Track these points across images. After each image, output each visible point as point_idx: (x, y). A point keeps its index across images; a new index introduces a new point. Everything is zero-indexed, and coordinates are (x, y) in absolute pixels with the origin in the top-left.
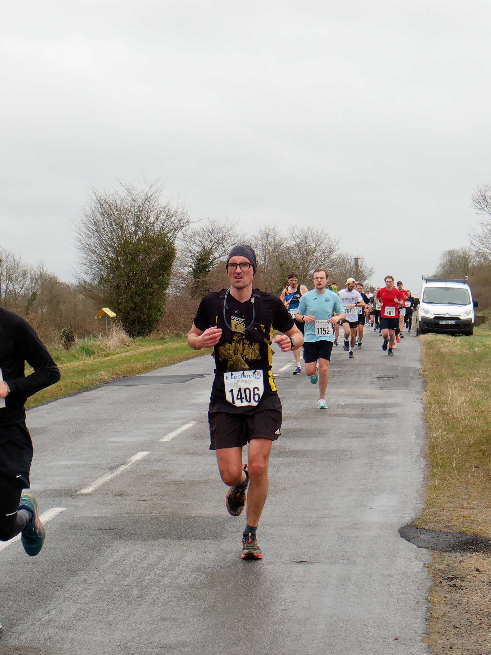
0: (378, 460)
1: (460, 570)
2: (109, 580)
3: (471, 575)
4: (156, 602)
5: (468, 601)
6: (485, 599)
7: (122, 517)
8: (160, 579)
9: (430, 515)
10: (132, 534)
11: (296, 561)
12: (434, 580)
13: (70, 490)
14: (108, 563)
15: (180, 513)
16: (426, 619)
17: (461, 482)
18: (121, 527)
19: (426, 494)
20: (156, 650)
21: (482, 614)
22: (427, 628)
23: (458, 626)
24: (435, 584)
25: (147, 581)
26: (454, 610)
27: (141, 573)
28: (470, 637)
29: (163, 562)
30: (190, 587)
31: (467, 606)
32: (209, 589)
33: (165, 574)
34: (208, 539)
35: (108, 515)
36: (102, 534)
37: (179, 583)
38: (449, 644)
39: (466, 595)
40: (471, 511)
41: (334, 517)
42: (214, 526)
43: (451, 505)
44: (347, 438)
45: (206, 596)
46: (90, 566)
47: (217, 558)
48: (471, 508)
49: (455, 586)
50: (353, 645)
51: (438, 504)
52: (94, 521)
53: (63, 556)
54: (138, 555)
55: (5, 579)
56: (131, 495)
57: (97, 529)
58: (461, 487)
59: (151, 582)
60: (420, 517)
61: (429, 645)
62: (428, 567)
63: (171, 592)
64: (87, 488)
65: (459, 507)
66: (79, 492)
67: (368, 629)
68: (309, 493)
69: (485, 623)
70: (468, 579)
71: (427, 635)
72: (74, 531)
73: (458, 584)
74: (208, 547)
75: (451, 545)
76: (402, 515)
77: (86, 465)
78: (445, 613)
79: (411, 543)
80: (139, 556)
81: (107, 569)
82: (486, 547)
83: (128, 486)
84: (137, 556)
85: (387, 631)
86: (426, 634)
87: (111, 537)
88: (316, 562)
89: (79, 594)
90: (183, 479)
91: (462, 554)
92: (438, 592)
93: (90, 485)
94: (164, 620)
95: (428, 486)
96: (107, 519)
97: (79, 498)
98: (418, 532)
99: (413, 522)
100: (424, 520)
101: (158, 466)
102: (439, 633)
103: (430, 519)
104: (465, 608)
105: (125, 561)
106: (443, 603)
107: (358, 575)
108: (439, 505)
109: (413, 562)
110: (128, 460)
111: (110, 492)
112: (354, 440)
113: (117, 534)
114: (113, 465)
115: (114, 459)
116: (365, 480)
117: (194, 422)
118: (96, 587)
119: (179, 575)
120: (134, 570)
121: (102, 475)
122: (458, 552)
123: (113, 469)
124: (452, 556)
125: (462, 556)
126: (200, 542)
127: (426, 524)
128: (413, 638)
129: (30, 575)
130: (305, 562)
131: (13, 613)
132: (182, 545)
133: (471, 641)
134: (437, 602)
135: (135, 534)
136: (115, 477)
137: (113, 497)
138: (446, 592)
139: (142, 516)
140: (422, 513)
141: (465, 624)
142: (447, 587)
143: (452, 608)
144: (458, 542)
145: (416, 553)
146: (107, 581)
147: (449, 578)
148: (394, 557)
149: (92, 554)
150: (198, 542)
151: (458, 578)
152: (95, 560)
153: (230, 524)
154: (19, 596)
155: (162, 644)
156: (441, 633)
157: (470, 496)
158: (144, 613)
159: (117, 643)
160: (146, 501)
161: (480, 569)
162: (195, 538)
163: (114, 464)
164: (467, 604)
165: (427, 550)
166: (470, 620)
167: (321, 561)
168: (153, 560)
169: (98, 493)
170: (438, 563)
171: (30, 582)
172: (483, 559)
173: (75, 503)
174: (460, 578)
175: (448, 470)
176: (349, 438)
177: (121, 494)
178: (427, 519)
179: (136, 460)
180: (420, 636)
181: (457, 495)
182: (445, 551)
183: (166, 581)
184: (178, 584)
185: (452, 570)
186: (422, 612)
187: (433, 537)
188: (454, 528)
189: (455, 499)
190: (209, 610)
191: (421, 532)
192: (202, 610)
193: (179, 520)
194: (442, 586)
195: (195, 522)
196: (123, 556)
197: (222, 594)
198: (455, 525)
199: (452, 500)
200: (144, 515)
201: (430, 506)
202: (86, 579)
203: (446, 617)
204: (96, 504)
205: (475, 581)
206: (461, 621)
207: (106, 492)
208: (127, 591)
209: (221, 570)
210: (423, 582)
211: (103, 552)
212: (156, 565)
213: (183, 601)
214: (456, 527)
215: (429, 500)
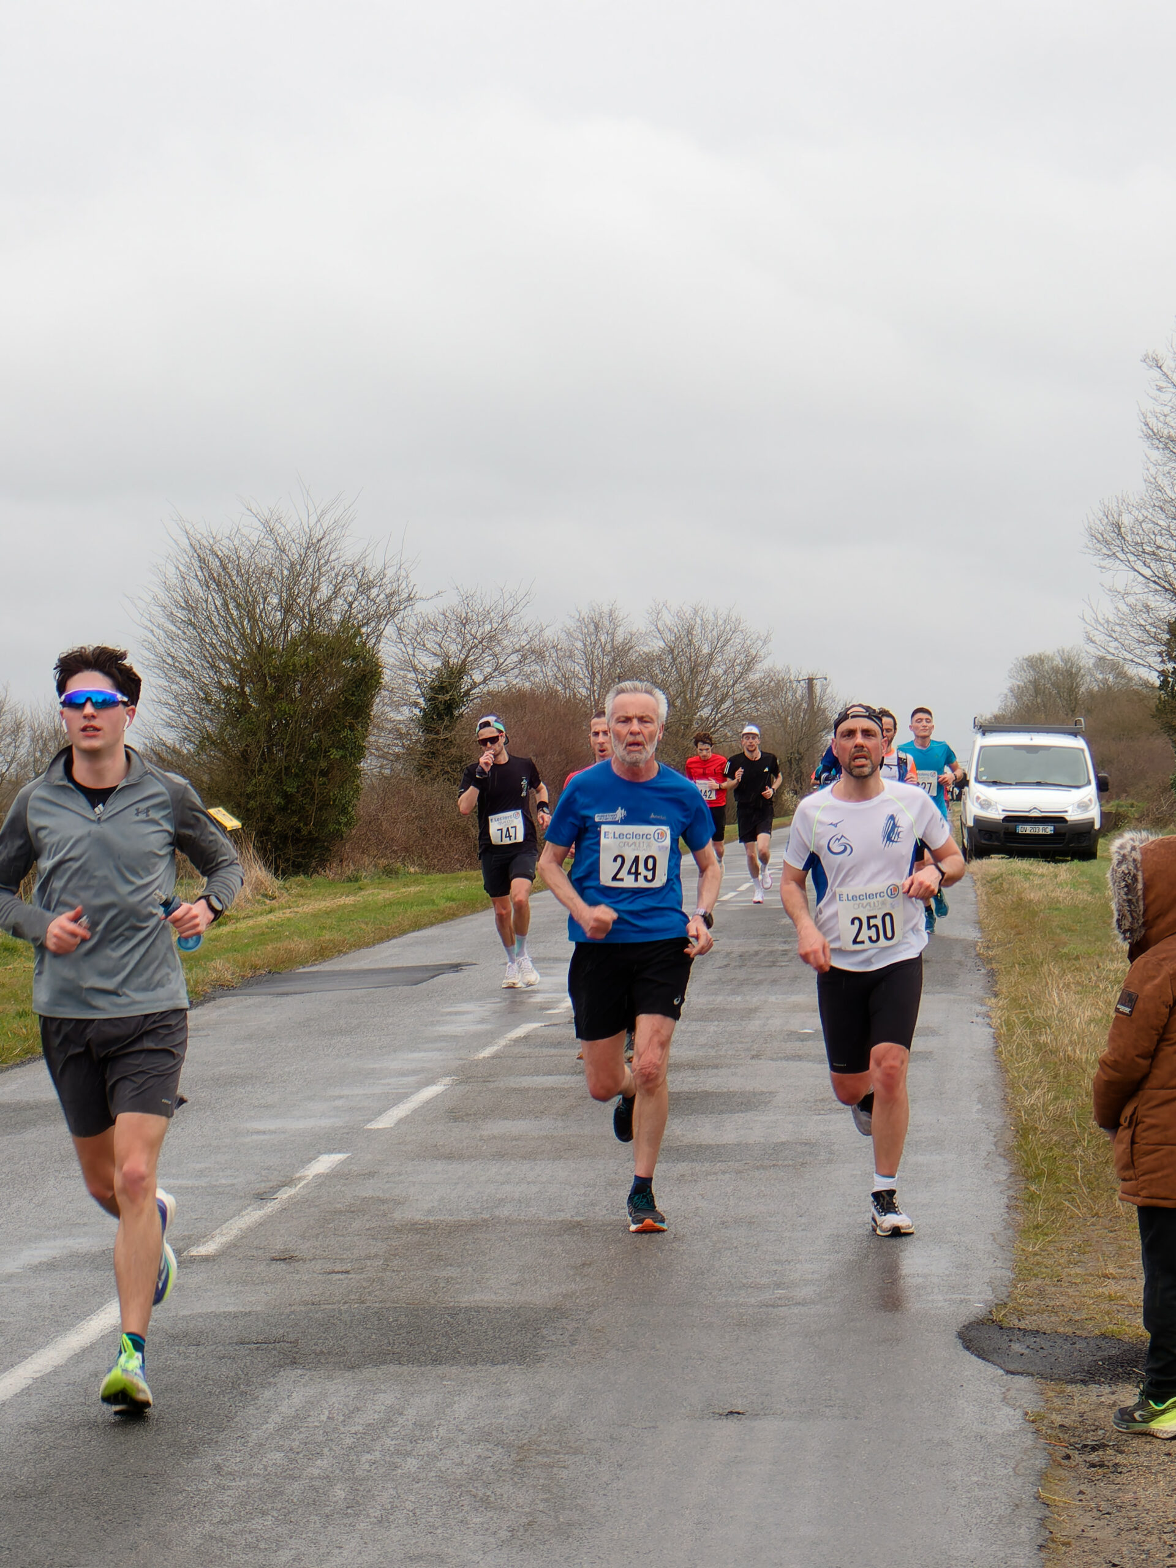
2: (274, 1464)
4: (392, 1518)
5: (1136, 1502)
7: (292, 1312)
8: (399, 1460)
9: (1028, 1296)
10: (322, 1352)
11: (717, 1411)
12: (1052, 1451)
14: (268, 1425)
15: (432, 1301)
16: (1041, 1546)
17: (1097, 1215)
18: (292, 1337)
19: (1017, 1244)
21: (1173, 1531)
23: (1118, 1563)
24: (1054, 1461)
25: (367, 1466)
26: (1103, 1522)
27: (351, 1448)
29: (401, 1421)
30: (470, 1479)
31: (1134, 1514)
32: (516, 1483)
33: (409, 1449)
34: (504, 1363)
35: (259, 1308)
36: (248, 1355)
37: (443, 1469)
39: (1130, 1486)
40: (1126, 1283)
41: (799, 1304)
42: (515, 1331)
43: (1078, 1270)
44: (817, 1112)
45: (508, 1498)
46: (225, 1433)
47: (528, 1407)
48: (1126, 1278)
49: (1102, 1466)
51: (1046, 1267)
52: (226, 1324)
54: (339, 1404)
55: (26, 1468)
56: (311, 1260)
57: (236, 1343)
58: (1098, 1227)
59: (376, 1468)
60: (1006, 1300)
62: (1034, 1420)
63: (424, 1491)
64: (204, 1243)
65: (1098, 1276)
66: (185, 1253)
68: (736, 1247)
70: (1133, 1447)
72: (182, 1348)
73: (1109, 1461)
74: (506, 1383)
75: (1086, 1368)
76: (962, 1296)
77: (198, 1188)
78: (1083, 1531)
79: (989, 1364)
80: (341, 1407)
81: (267, 1439)
83: (303, 1237)
84: (336, 1405)
87: (271, 1361)
88: (765, 1415)
89: (204, 1500)
90: (431, 1219)
91: (1114, 1388)
92: (1063, 1480)
93: (209, 1237)
94: (414, 1559)
95: (1019, 1225)
96: (257, 1318)
97: (186, 1268)
98: (1005, 1337)
99: (990, 1312)
100: (1015, 1309)
101: (369, 1190)
103: (1031, 1305)
104: (1130, 1518)
105: (308, 1420)
106: (1077, 1506)
108: (1049, 1270)
109: (999, 1409)
110: (298, 1175)
111: (260, 1252)
112: (834, 1117)
113: (285, 1355)
114: (262, 1187)
115: (264, 1173)
117: (448, 1080)
118: (245, 1483)
119: (441, 1450)
120: (332, 1440)
121: (238, 1212)
122: (1103, 1382)
123: (262, 1197)
124: (1090, 1393)
125: (1113, 1393)
126: (486, 1370)
127: (1021, 1316)
130: (739, 1413)
131: (51, 1550)
132: (442, 1378)
134: (1061, 1504)
135: (329, 1353)
136: (269, 1216)
137: (267, 1264)
138: (1082, 1481)
139: (340, 1310)
140: (1010, 1290)
141: (1135, 1556)
142: (1083, 1469)
143: (1099, 1519)
144: (1101, 1360)
145: (1004, 1387)
146: (269, 1469)
147: (1085, 1446)
148: (952, 1399)
149: (228, 1404)
150: (482, 1370)
151: (1108, 1446)
152: (238, 1419)
153: (554, 1325)
154: (63, 1508)
157: (1120, 1248)
158: (366, 1543)
160: (347, 1272)
162: (473, 1360)
163: (263, 1184)
164: (1133, 1508)
165: (1030, 1378)
166: (1146, 1548)
167: (779, 1412)
168: (376, 1416)
169: (232, 1257)
170: (1059, 1411)
171: (86, 1474)
174: (1114, 1445)
175: (1064, 1185)
176: (822, 1112)
177: (286, 1259)
178: (1022, 1304)
179: (317, 1176)
181: (1090, 1246)
182: (1072, 1383)
183: (412, 1464)
184: (440, 1471)
185: (1093, 1428)
186: (1029, 1528)
187: (1042, 1348)
188: (1090, 1325)
189: (1086, 1256)
190: (519, 1534)
191: (1012, 1337)
192: (504, 1534)
193: (432, 1319)
194: (1071, 1467)
195: (469, 1322)
196: (304, 1407)
197: (548, 1495)
198: (1090, 1319)
199: (1078, 1259)
200: (346, 1306)
201: (1029, 1274)
202: (218, 1465)
203: (1084, 1540)
204: (229, 1283)
205: (1150, 1452)
206: (1124, 1549)
207: (249, 1254)
208: (321, 1491)
209: (540, 1436)
210: (1025, 1458)
211: (253, 1399)
212: (383, 1427)
213: (457, 1514)
214: (1092, 1323)
215: (1024, 1258)
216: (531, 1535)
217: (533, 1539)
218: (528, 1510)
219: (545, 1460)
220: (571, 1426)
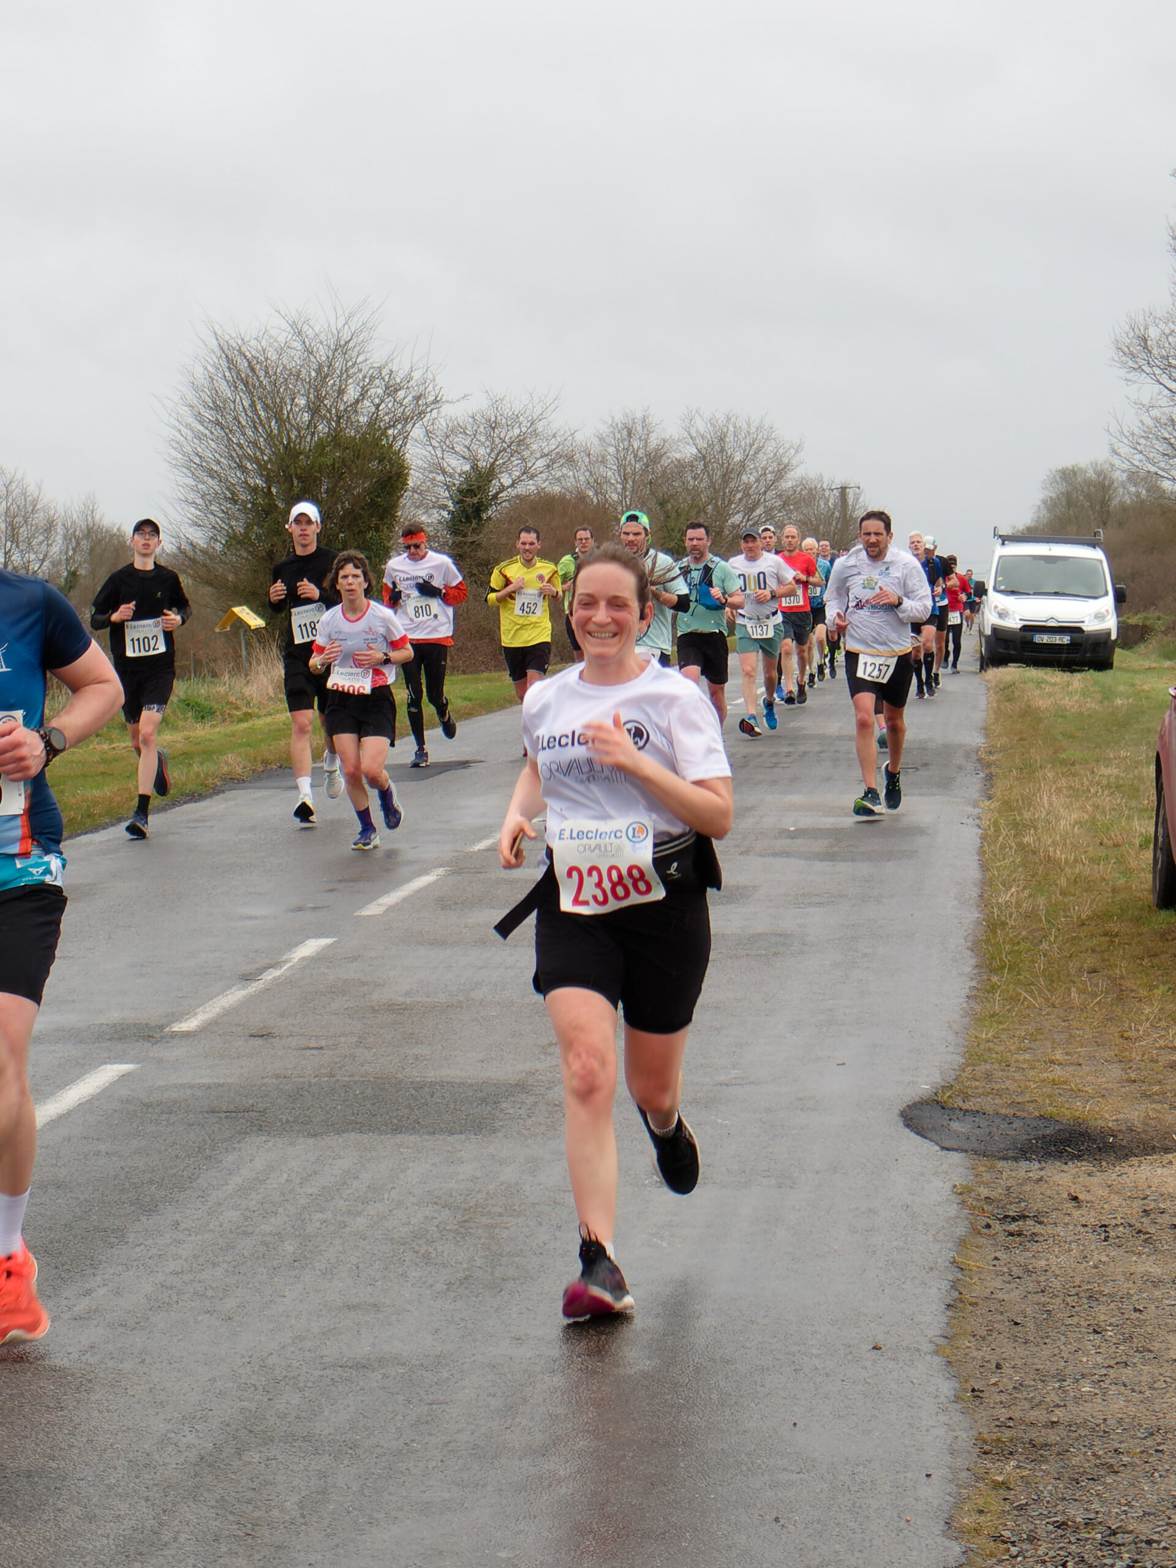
0: (865, 955)
1: (1034, 1200)
2: (230, 1221)
3: (1058, 1209)
4: (335, 1271)
5: (1047, 1268)
6: (1087, 1262)
7: (264, 1084)
8: (347, 1219)
9: (975, 1080)
10: (288, 1121)
12: (973, 1221)
13: (147, 1025)
15: (399, 1075)
16: (949, 1306)
17: (1055, 1007)
18: (261, 1107)
19: (972, 1031)
20: (329, 1372)
21: (1077, 1294)
22: (947, 1324)
23: (1019, 1322)
24: (974, 1230)
25: (318, 1225)
26: (1013, 1286)
27: (305, 1208)
28: (1045, 1344)
29: (355, 1184)
30: (415, 1237)
31: (1042, 1279)
32: (458, 1241)
33: (359, 1209)
34: (461, 1133)
35: (232, 1080)
36: (217, 1123)
37: (390, 1228)
38: (994, 1359)
39: (1044, 1254)
40: (1072, 1068)
41: (753, 1083)
42: (475, 1104)
43: (1027, 1057)
44: (796, 906)
45: (449, 1255)
46: (187, 1192)
47: (478, 1174)
48: (1072, 1064)
49: (1019, 1235)
50: (778, 1359)
51: (997, 1053)
52: (199, 1094)
53: (127, 1169)
54: (299, 1167)
56: (287, 1037)
57: (207, 1112)
58: (1052, 1017)
59: (326, 1226)
60: (953, 1083)
61: (949, 1362)
62: (962, 1192)
63: (369, 1247)
64: (186, 1020)
65: (1045, 1062)
66: (167, 1029)
67: (813, 1325)
68: (699, 1030)
69: (1083, 1315)
70: (1052, 1219)
71: (946, 1340)
72: (154, 1116)
73: (1027, 1231)
74: (461, 1151)
75: (1019, 1146)
76: (911, 1079)
77: (186, 969)
78: (992, 1293)
79: (926, 1141)
80: (300, 1170)
81: (226, 1199)
82: (1100, 1149)
83: (282, 1015)
84: (296, 1169)
85: (856, 1330)
86: (946, 1337)
87: (239, 1128)
89: (160, 1253)
90: (408, 1000)
91: (1043, 1164)
92: (981, 1247)
93: (193, 1014)
94: (351, 1307)
95: (976, 1014)
96: (229, 1090)
97: (167, 1042)
98: (946, 1116)
99: (936, 1094)
100: (960, 1091)
101: (351, 972)
102: (974, 1336)
103: (976, 1088)
104: (1038, 1282)
105: (267, 1182)
106: (989, 1271)
107: (799, 1210)
108: (999, 1056)
109: (930, 1181)
110: (284, 958)
111: (240, 1029)
112: (812, 910)
113: (252, 1123)
114: (249, 968)
115: (251, 955)
116: (831, 1001)
117: (441, 871)
118: (199, 1237)
119: (390, 1211)
120: (287, 1200)
121: (223, 991)
122: (1034, 1159)
123: (247, 978)
124: (1020, 1169)
125: (1042, 1169)
126: (443, 1140)
127: (966, 1098)
128: (915, 1345)
129: (49, 1213)
132: (400, 1146)
133: (1046, 1353)
134: (975, 1268)
135: (294, 1122)
136: (252, 996)
137: (245, 1040)
138: (999, 1248)
139: (310, 1083)
140: (958, 1073)
141: (1037, 1316)
142: (1002, 1237)
143: (1009, 1282)
144: (1035, 1139)
145: (937, 1161)
146: (225, 1225)
147: (1006, 1217)
148: (886, 1172)
149: (192, 1167)
150: (438, 1139)
151: (1028, 1217)
152: (199, 1181)
153: (513, 1099)
155: (345, 1359)
156: (980, 1336)
157: (1071, 1036)
158: (308, 1293)
159: (243, 1357)
160: (321, 1048)
161: (1081, 1197)
162: (432, 1130)
163: (250, 966)
164: (1044, 1273)
165: (964, 1154)
166: (1048, 1309)
167: (718, 1181)
168: (332, 1179)
169: (212, 1033)
170: (987, 1185)
171: (50, 1229)
172: (1089, 1175)
173: (156, 1055)
174: (1034, 1216)
175: (1025, 977)
176: (802, 906)
177: (264, 1035)
178: (967, 1087)
179: (303, 959)
180: (931, 1342)
181: (1042, 1034)
182: (1005, 1158)
183: (361, 1222)
184: (387, 1230)
185: (1017, 1200)
186: (939, 1289)
187: (979, 1127)
188: (1031, 1107)
189: (1037, 1043)
190: (455, 1286)
191: (952, 1117)
192: (440, 1286)
193: (397, 1092)
194: (989, 1235)
195: (432, 1096)
196: (264, 1170)
197: (487, 1253)
198: (1032, 1102)
199: (1029, 1046)
200: (316, 1079)
201: (979, 1059)
202: (177, 1221)
203: (993, 1301)
204: (205, 1057)
205: (1068, 1224)
206: (1028, 1309)
207: (229, 1030)
208: (271, 1246)
209: (487, 1200)
210: (946, 1226)
211: (218, 1162)
212: (338, 1189)
213: (398, 1268)
214: (1034, 1105)
215: (976, 1044)
216: (466, 1288)
217: (467, 1292)
218: (465, 1266)
219: (489, 1221)
220: (518, 1191)
